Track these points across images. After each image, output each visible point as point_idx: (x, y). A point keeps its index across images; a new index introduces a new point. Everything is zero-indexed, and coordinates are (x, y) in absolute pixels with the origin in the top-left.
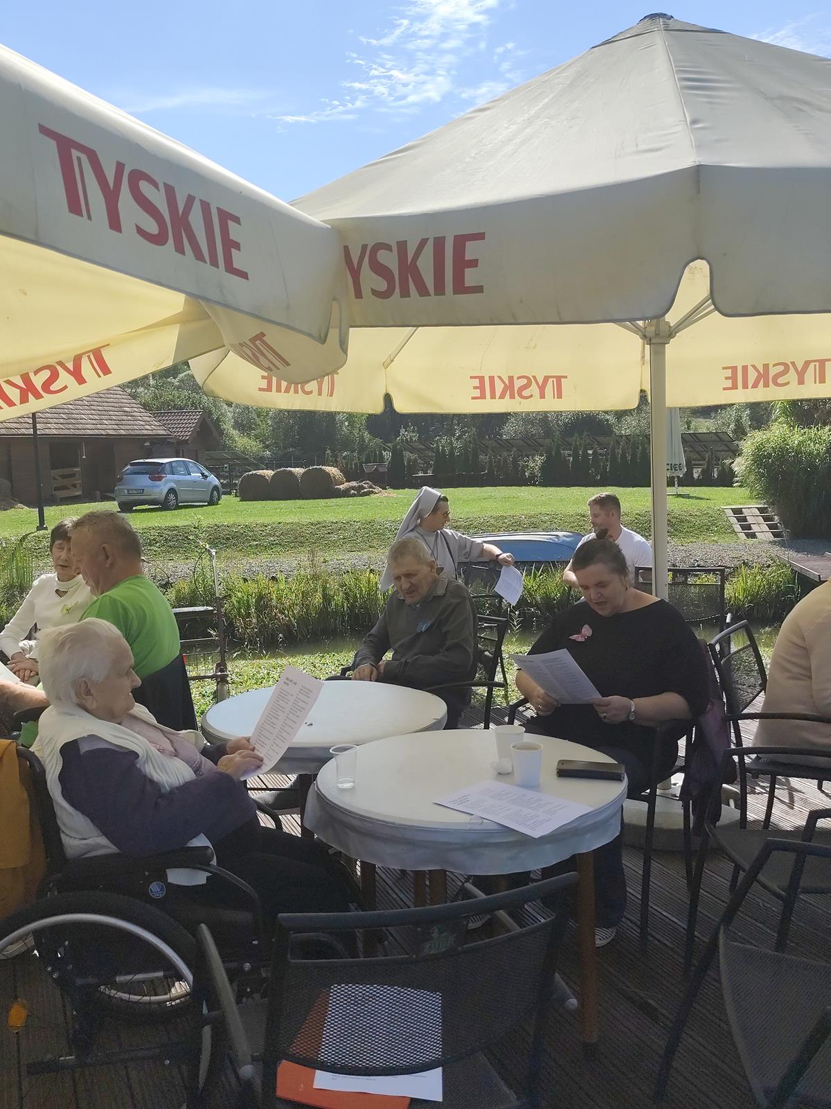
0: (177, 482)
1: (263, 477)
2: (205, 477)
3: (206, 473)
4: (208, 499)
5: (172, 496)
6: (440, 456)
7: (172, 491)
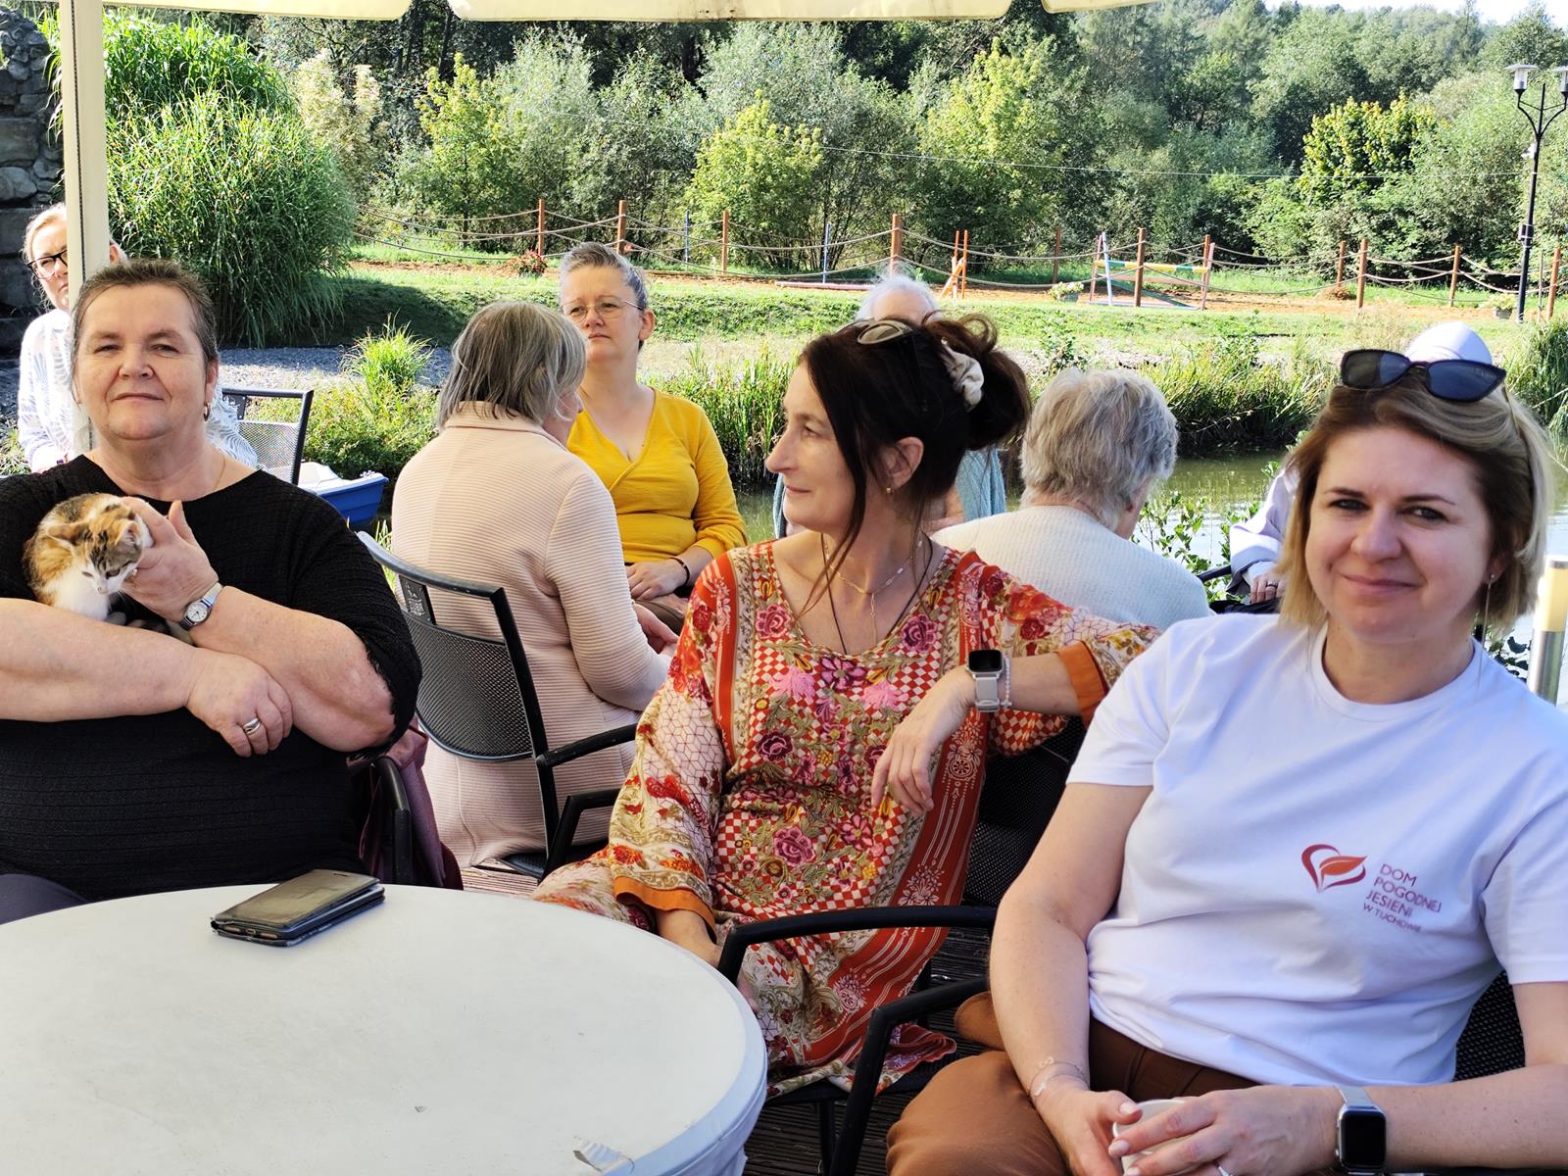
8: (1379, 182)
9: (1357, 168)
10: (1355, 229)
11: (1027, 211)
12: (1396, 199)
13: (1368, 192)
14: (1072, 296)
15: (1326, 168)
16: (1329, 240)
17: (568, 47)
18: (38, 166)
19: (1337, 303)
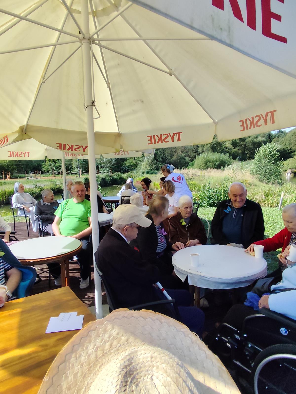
8: (56, 163)
9: (53, 162)
10: (54, 168)
11: (14, 169)
12: (58, 165)
13: (55, 164)
14: (28, 179)
15: (49, 162)
16: (51, 170)
19: (55, 177)
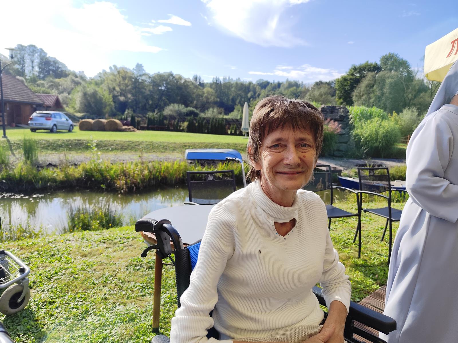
0: (57, 121)
1: (89, 122)
2: (67, 120)
3: (68, 119)
4: (69, 129)
5: (55, 127)
6: (150, 120)
7: (55, 125)
17: (413, 110)
18: (346, 129)
